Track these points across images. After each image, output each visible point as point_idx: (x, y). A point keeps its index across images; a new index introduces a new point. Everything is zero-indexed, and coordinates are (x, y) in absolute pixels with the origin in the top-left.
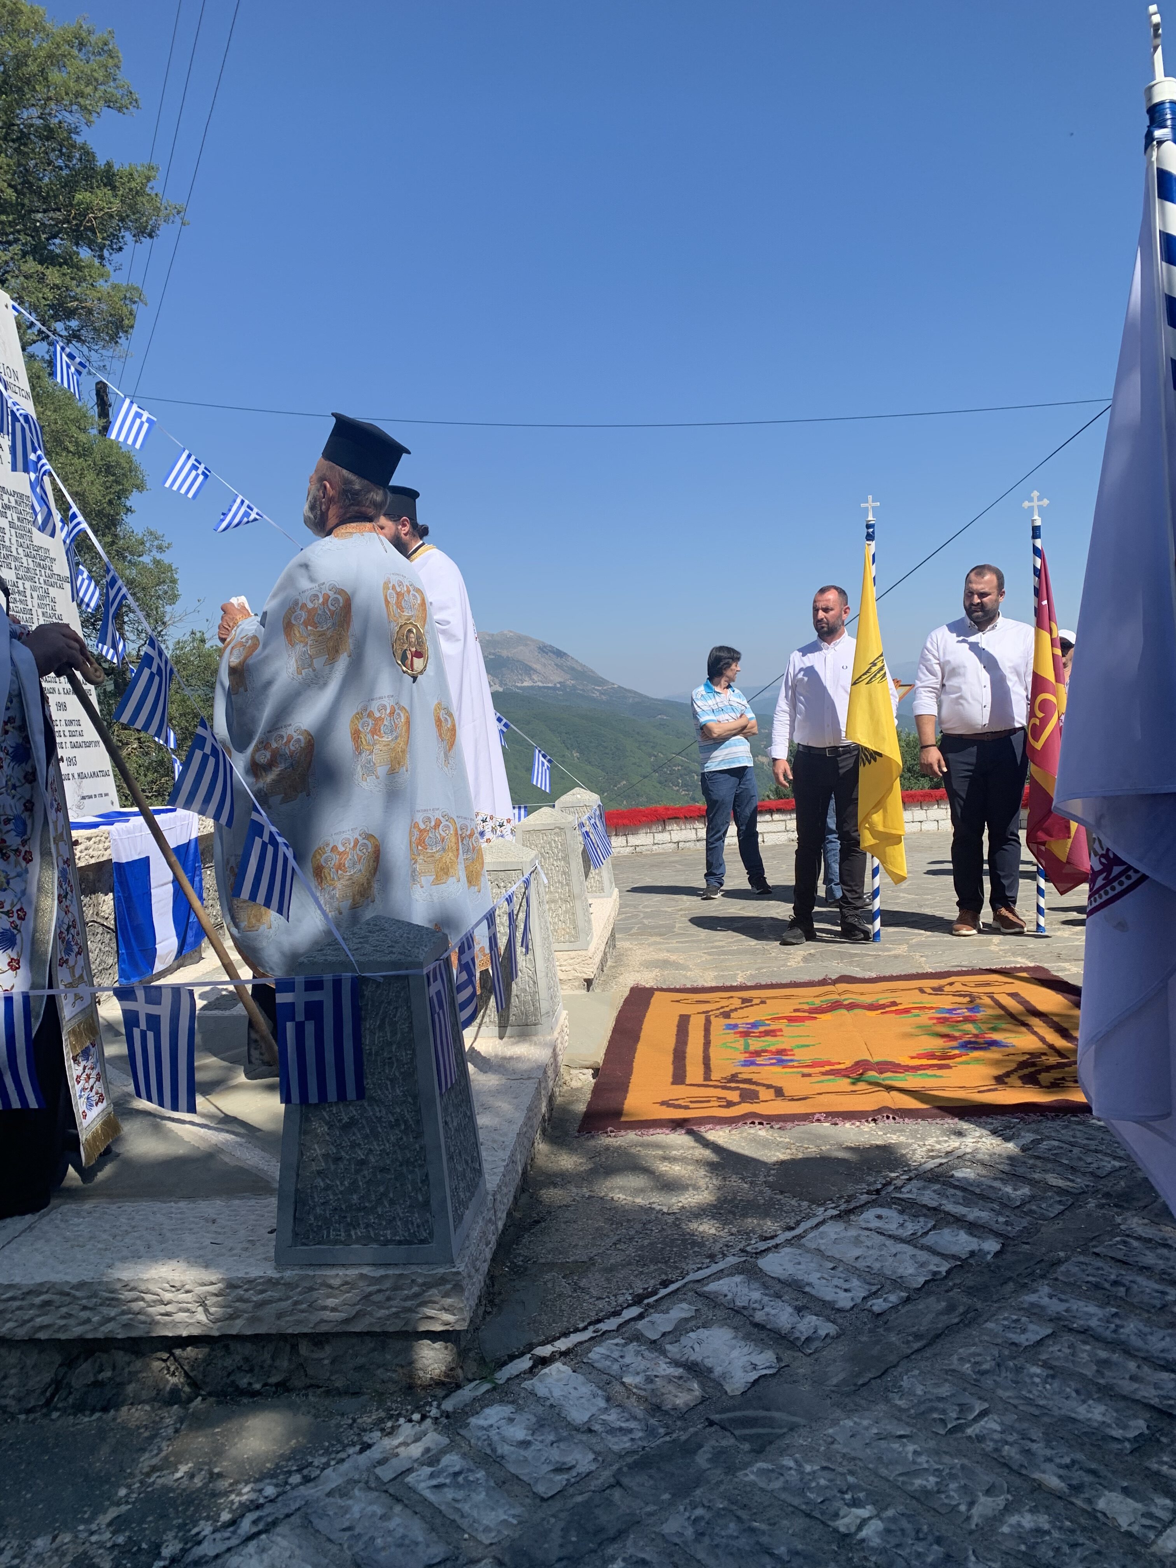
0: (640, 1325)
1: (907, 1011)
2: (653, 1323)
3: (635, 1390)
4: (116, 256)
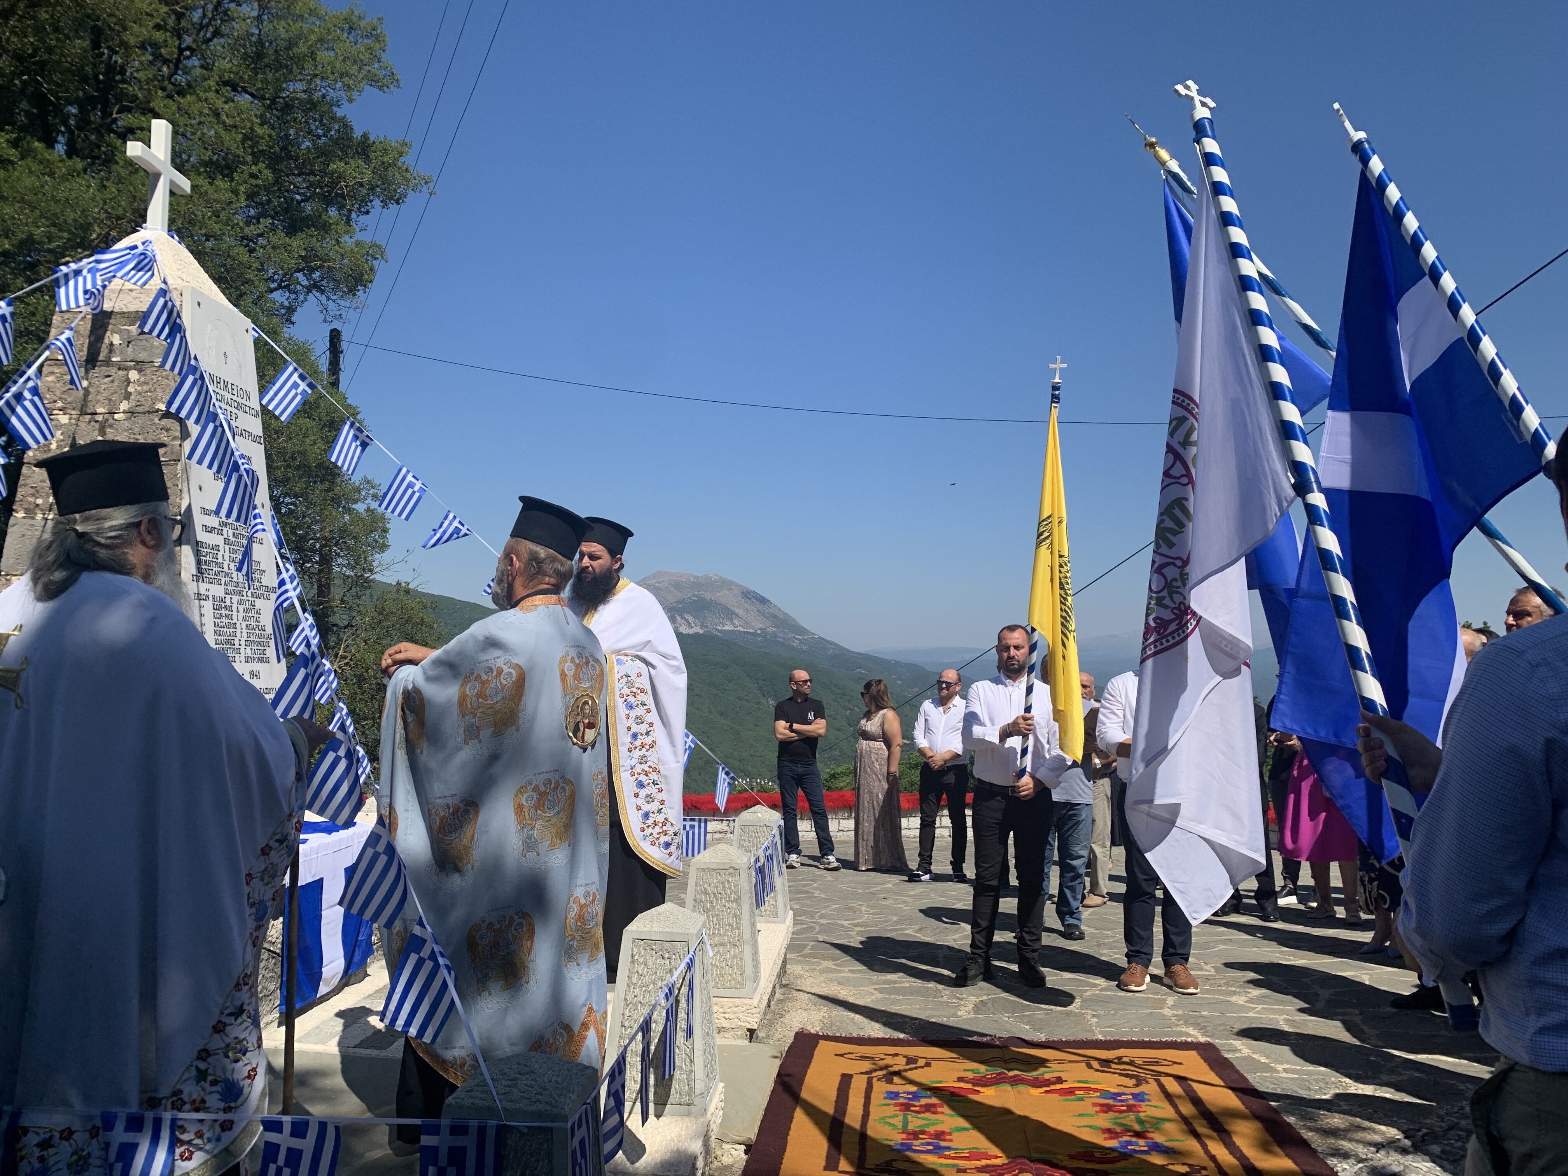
1: (1070, 1092)
4: (363, 219)
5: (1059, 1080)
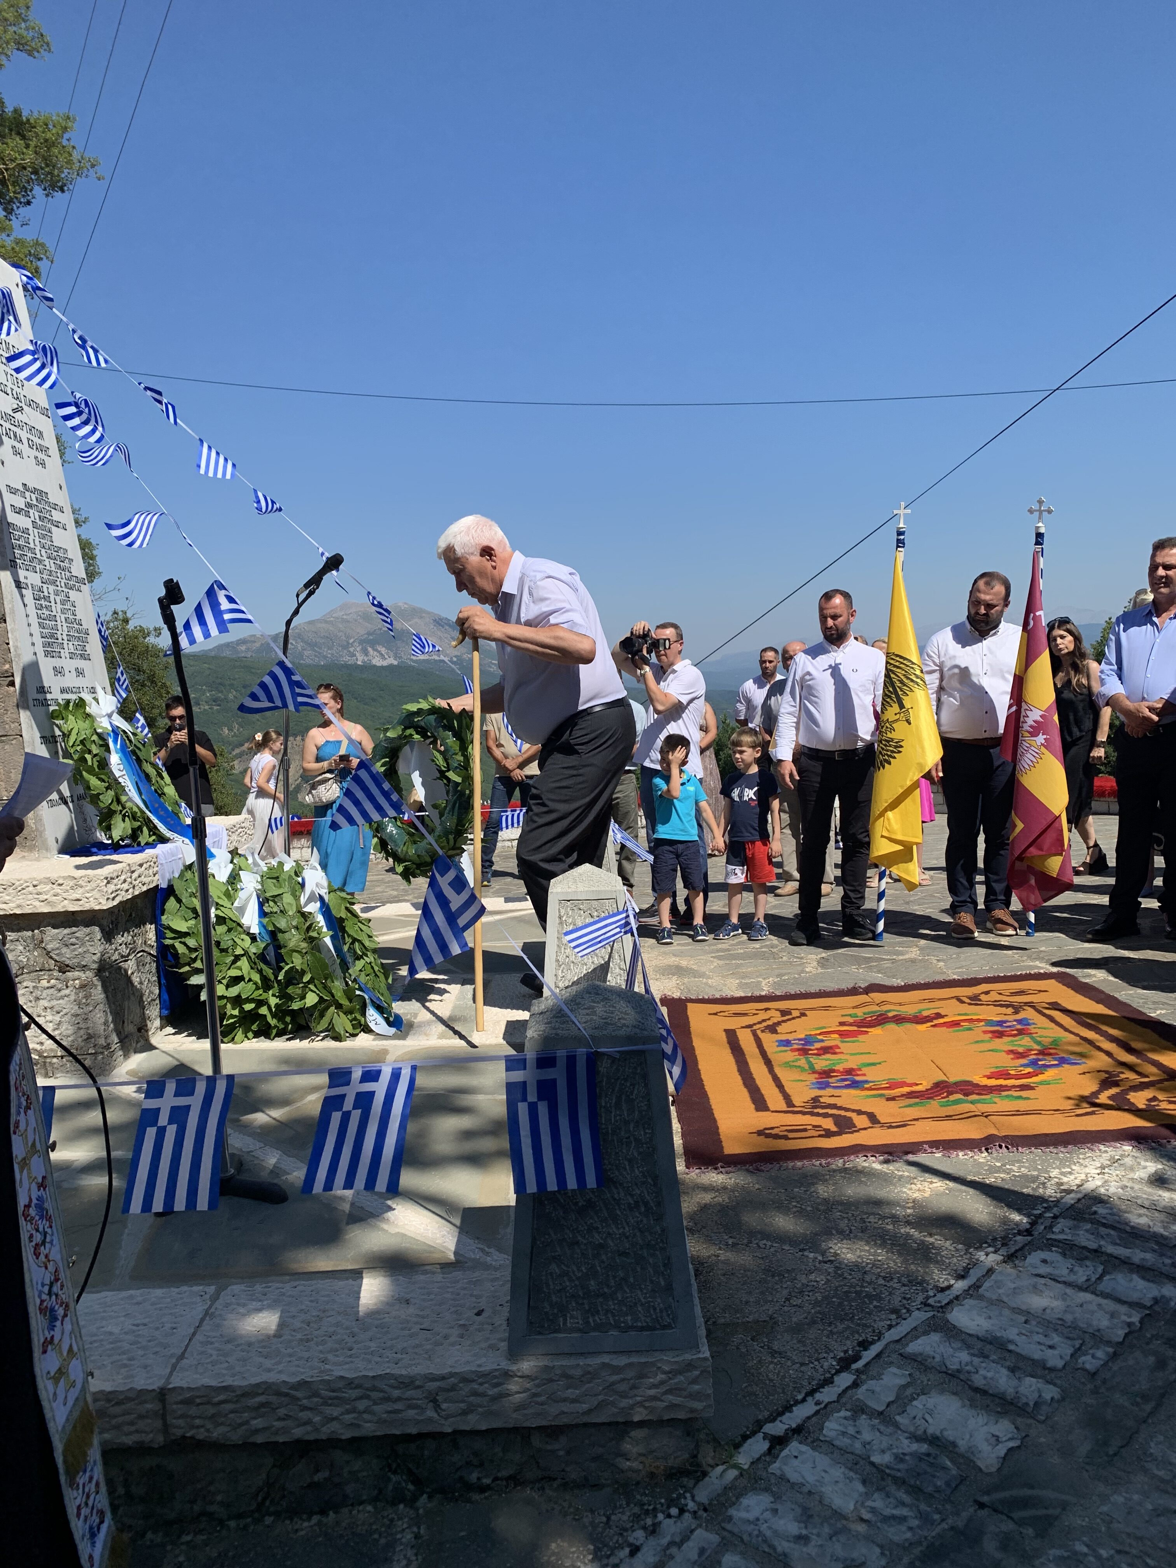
0: (861, 1393)
1: (956, 1024)
2: (873, 1392)
3: (887, 1471)
4: (23, 211)
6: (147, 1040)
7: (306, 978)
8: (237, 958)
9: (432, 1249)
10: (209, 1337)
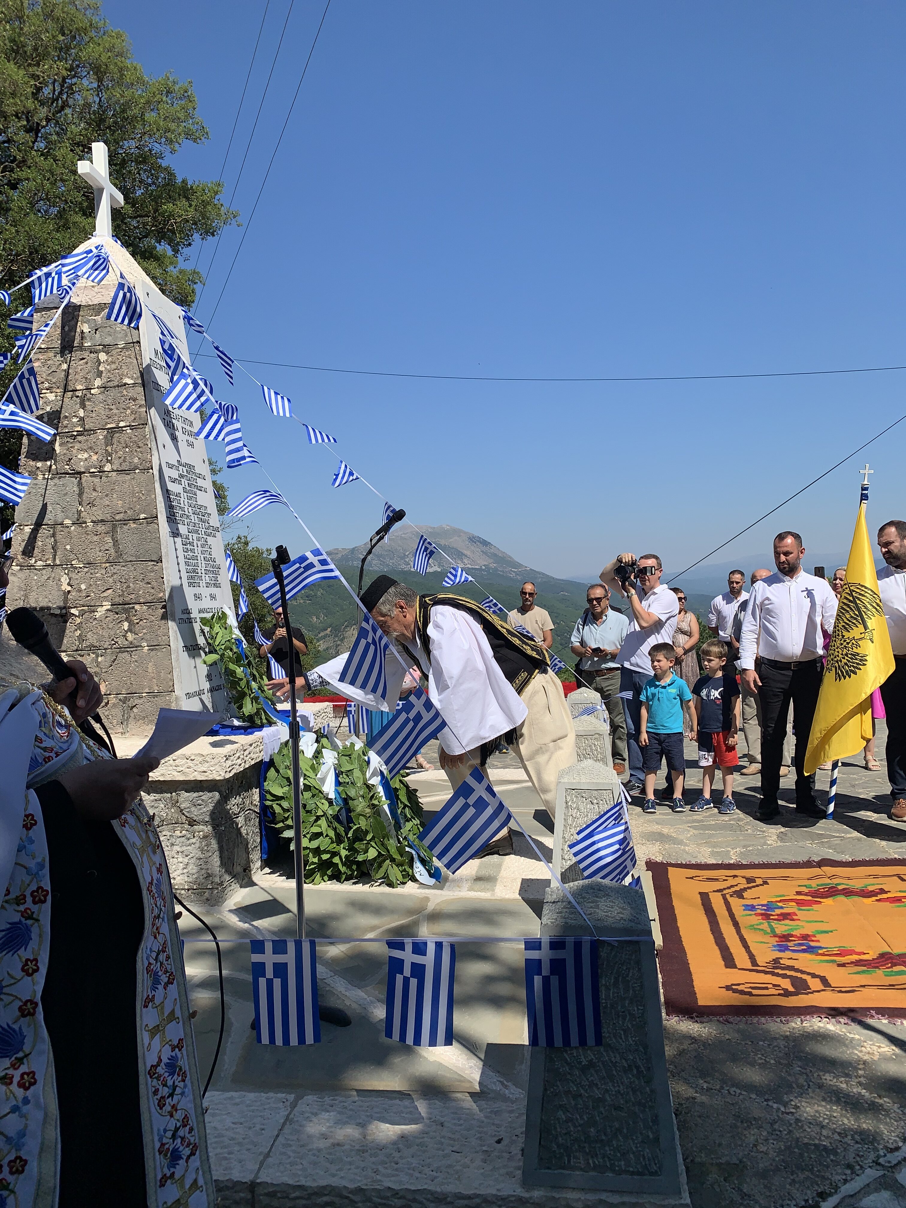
1: (897, 900)
4: (186, 250)
5: (882, 891)
6: (250, 878)
7: (369, 837)
8: (318, 818)
9: (462, 1080)
10: (288, 1140)
